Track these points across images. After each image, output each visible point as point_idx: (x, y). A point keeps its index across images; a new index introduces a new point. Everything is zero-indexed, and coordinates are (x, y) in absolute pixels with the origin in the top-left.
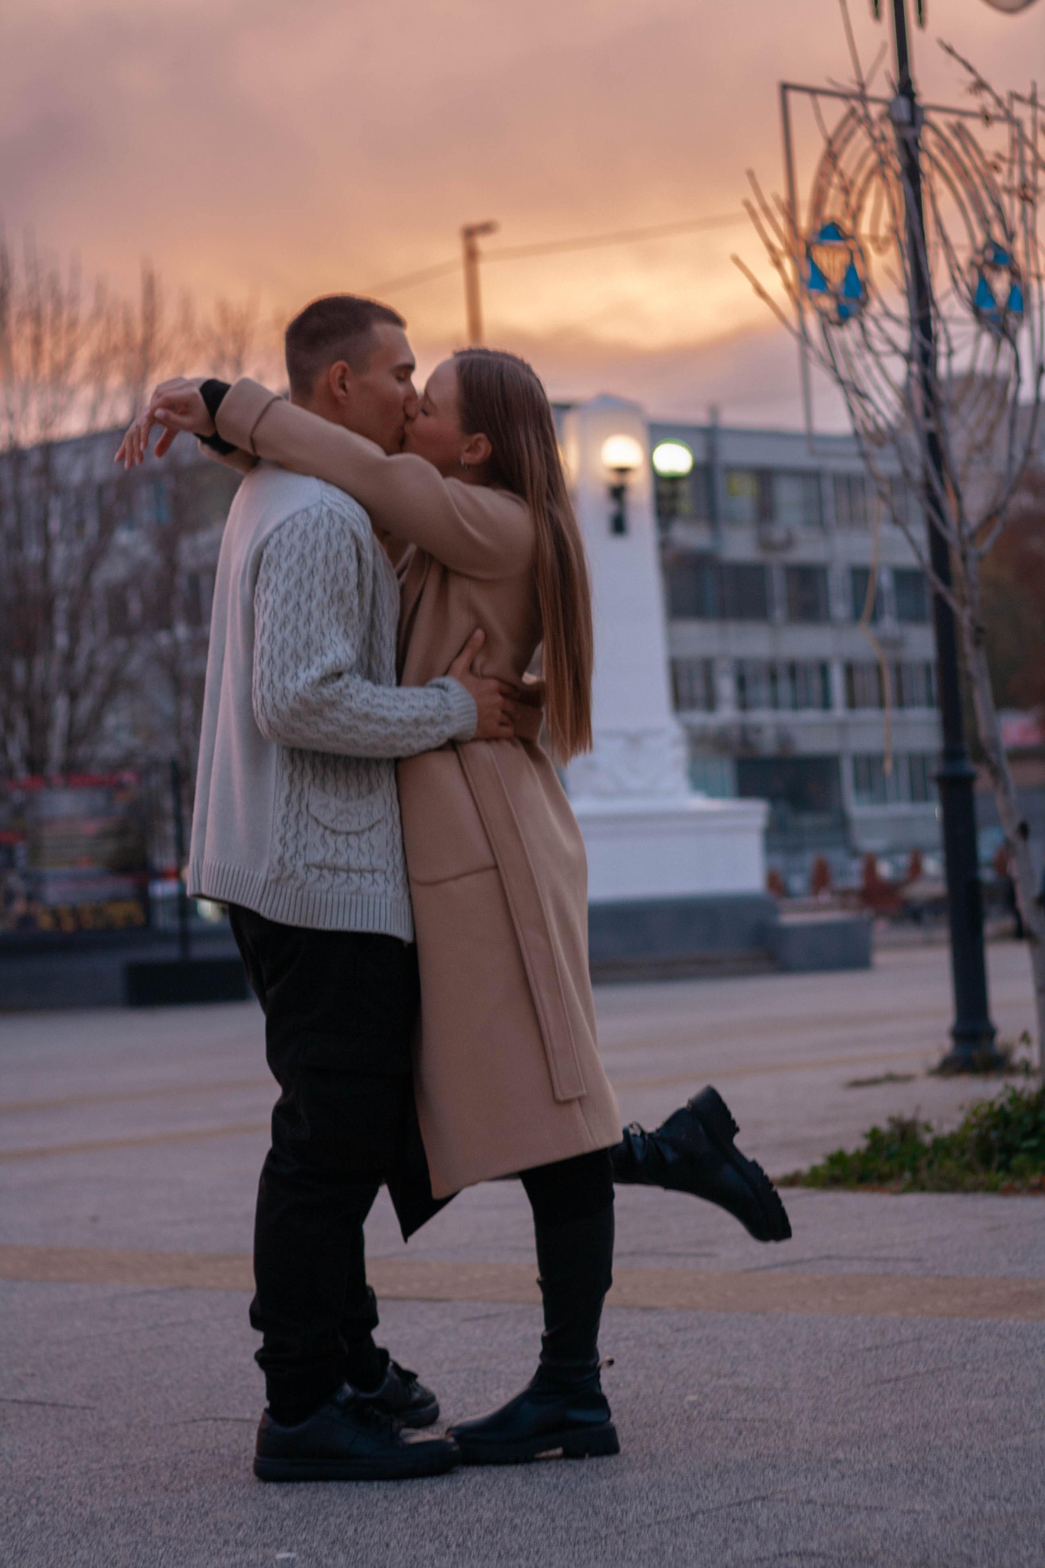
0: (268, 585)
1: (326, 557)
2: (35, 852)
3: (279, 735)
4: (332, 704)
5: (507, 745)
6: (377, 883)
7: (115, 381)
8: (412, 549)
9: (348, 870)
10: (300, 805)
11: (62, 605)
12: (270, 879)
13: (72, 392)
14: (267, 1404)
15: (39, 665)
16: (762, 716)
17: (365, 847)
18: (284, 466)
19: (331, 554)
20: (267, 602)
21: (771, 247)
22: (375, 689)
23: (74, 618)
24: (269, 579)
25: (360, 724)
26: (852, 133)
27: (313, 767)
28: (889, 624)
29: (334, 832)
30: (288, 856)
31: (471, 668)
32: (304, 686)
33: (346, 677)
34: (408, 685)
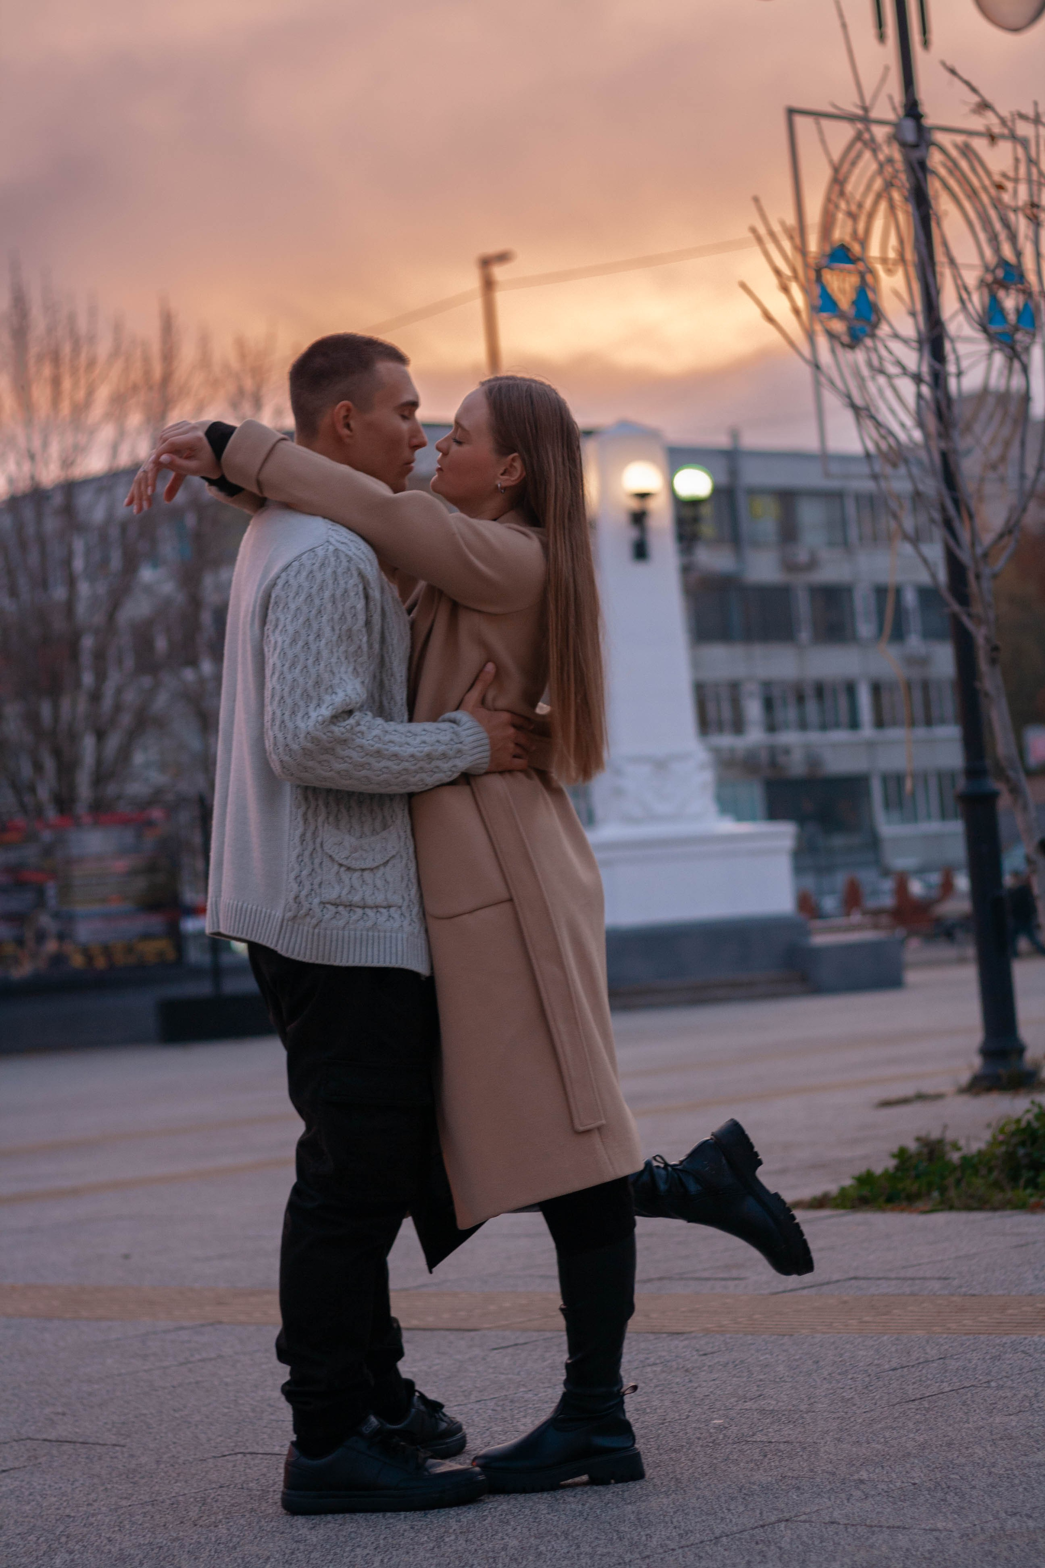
0: (276, 626)
1: (333, 596)
2: (65, 890)
3: (292, 775)
4: (344, 742)
5: (521, 776)
6: (393, 918)
7: (135, 419)
8: (422, 585)
9: (364, 907)
10: (314, 842)
11: (88, 642)
12: (286, 917)
13: (92, 432)
14: (294, 1438)
15: (66, 704)
16: (790, 738)
17: (379, 883)
18: (290, 506)
19: (338, 593)
20: (276, 642)
21: (778, 272)
22: (385, 725)
23: (100, 656)
24: (278, 619)
25: (372, 760)
26: (859, 156)
27: (327, 805)
28: (914, 642)
29: (348, 869)
30: (304, 893)
31: (483, 702)
32: (315, 725)
33: (357, 715)
34: (419, 721)
